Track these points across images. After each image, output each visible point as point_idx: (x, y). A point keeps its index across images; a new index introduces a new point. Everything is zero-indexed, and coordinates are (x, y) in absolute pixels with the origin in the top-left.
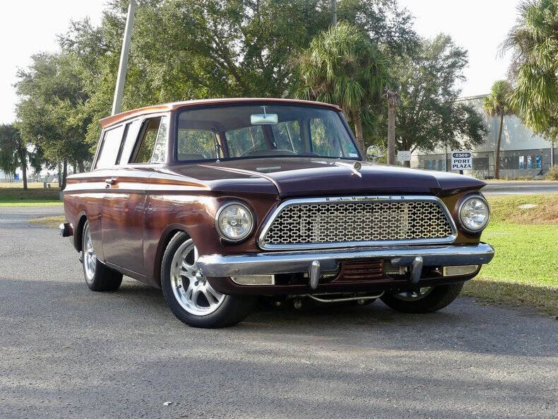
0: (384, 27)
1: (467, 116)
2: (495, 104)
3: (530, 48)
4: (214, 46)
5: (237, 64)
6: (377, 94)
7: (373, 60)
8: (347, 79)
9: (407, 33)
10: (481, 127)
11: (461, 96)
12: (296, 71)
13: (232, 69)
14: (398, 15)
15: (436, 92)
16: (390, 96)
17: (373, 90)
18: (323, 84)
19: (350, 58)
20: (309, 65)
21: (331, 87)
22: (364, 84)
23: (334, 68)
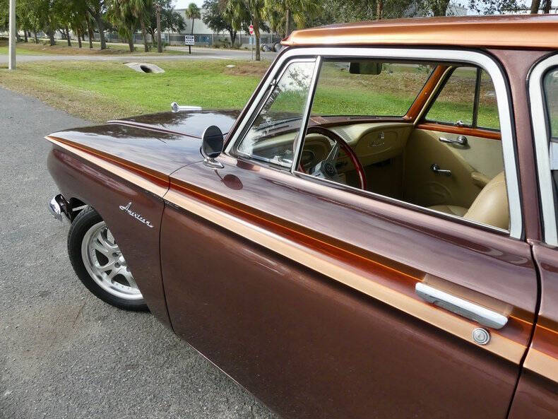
1: (178, 18)
2: (190, 13)
6: (150, 6)
10: (184, 23)
11: (175, 9)
15: (164, 5)
17: (148, 3)
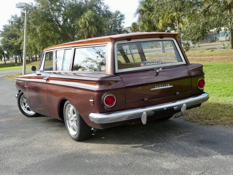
0: (101, 10)
2: (133, 29)
3: (143, 14)
4: (54, 19)
5: (61, 24)
6: (101, 30)
7: (99, 20)
8: (92, 26)
9: (108, 11)
11: (124, 27)
12: (78, 25)
13: (60, 26)
14: (105, 7)
15: (117, 27)
16: (105, 30)
18: (86, 28)
19: (92, 20)
20: (81, 23)
21: (88, 29)
22: (97, 27)
23: (88, 23)
